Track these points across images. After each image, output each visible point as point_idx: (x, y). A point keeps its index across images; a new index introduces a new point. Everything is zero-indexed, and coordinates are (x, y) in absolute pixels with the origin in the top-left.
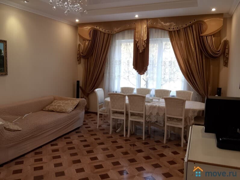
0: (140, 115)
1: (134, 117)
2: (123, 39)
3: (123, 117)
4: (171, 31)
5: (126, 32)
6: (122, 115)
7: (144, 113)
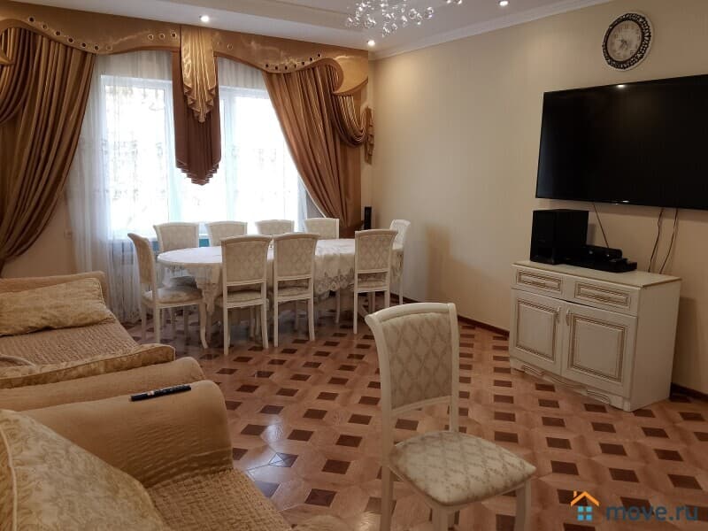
0: (300, 285)
1: (286, 292)
2: (135, 74)
3: (261, 300)
4: (271, 74)
5: (145, 54)
6: (257, 295)
7: (310, 276)
